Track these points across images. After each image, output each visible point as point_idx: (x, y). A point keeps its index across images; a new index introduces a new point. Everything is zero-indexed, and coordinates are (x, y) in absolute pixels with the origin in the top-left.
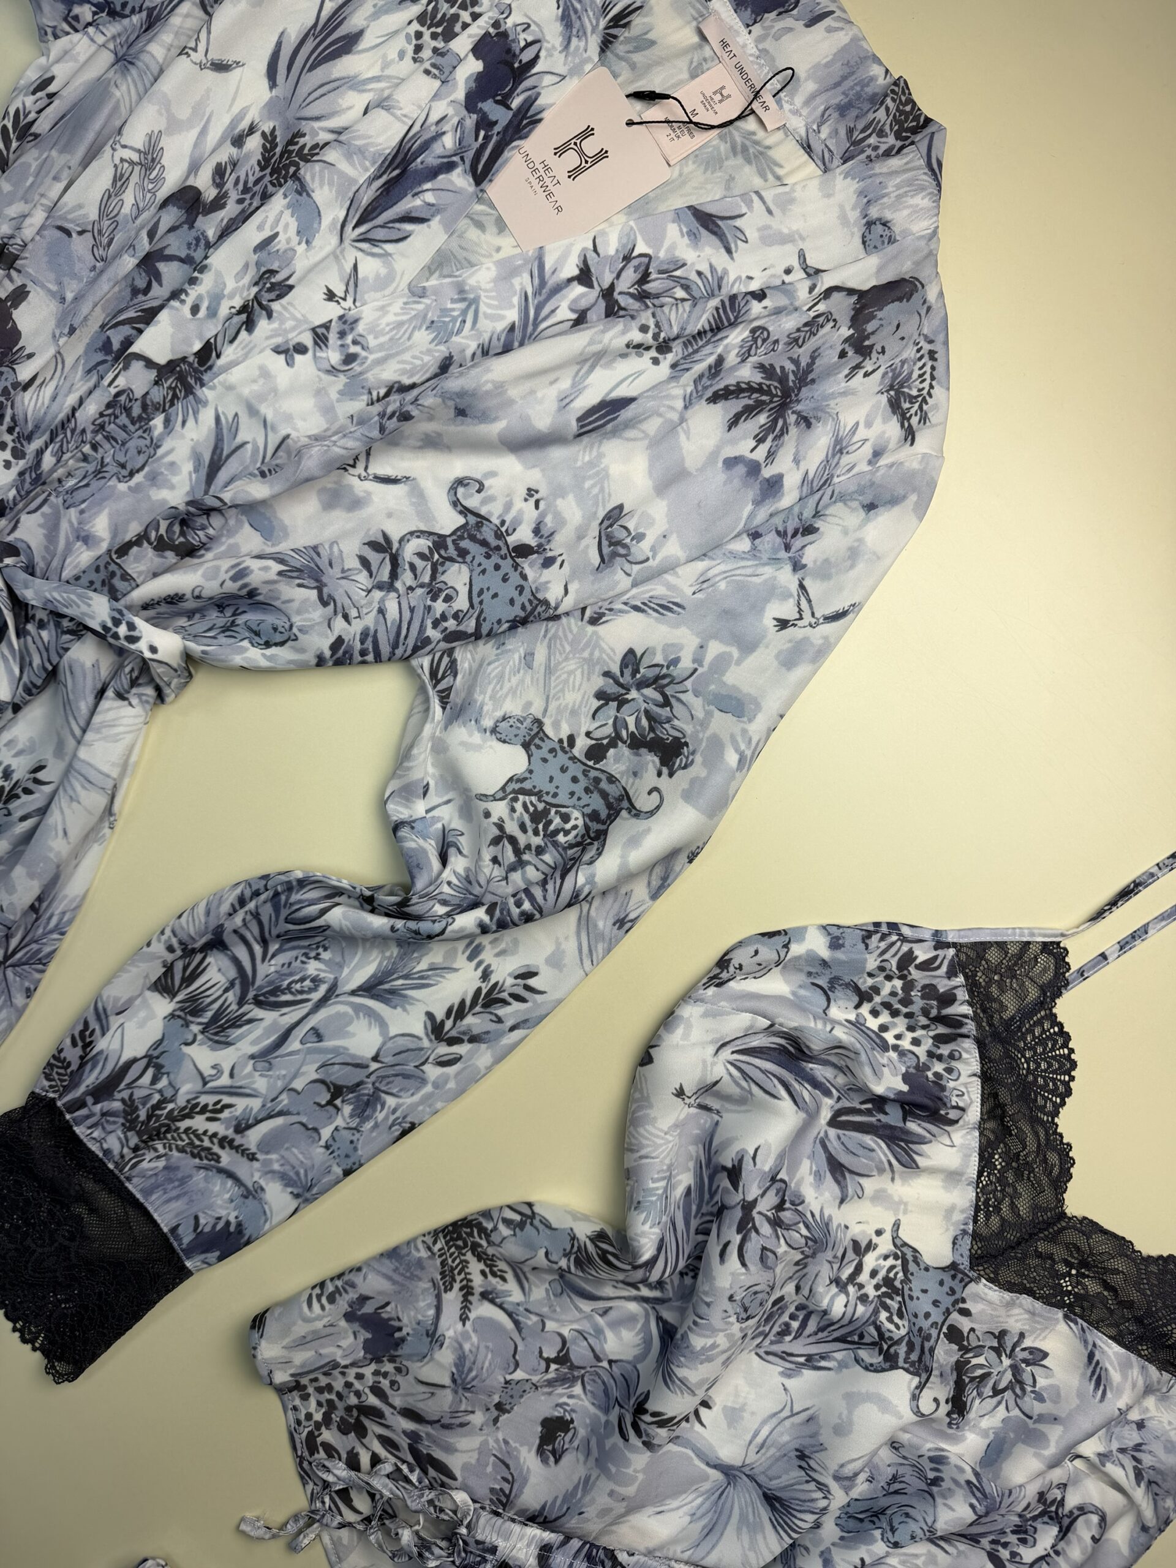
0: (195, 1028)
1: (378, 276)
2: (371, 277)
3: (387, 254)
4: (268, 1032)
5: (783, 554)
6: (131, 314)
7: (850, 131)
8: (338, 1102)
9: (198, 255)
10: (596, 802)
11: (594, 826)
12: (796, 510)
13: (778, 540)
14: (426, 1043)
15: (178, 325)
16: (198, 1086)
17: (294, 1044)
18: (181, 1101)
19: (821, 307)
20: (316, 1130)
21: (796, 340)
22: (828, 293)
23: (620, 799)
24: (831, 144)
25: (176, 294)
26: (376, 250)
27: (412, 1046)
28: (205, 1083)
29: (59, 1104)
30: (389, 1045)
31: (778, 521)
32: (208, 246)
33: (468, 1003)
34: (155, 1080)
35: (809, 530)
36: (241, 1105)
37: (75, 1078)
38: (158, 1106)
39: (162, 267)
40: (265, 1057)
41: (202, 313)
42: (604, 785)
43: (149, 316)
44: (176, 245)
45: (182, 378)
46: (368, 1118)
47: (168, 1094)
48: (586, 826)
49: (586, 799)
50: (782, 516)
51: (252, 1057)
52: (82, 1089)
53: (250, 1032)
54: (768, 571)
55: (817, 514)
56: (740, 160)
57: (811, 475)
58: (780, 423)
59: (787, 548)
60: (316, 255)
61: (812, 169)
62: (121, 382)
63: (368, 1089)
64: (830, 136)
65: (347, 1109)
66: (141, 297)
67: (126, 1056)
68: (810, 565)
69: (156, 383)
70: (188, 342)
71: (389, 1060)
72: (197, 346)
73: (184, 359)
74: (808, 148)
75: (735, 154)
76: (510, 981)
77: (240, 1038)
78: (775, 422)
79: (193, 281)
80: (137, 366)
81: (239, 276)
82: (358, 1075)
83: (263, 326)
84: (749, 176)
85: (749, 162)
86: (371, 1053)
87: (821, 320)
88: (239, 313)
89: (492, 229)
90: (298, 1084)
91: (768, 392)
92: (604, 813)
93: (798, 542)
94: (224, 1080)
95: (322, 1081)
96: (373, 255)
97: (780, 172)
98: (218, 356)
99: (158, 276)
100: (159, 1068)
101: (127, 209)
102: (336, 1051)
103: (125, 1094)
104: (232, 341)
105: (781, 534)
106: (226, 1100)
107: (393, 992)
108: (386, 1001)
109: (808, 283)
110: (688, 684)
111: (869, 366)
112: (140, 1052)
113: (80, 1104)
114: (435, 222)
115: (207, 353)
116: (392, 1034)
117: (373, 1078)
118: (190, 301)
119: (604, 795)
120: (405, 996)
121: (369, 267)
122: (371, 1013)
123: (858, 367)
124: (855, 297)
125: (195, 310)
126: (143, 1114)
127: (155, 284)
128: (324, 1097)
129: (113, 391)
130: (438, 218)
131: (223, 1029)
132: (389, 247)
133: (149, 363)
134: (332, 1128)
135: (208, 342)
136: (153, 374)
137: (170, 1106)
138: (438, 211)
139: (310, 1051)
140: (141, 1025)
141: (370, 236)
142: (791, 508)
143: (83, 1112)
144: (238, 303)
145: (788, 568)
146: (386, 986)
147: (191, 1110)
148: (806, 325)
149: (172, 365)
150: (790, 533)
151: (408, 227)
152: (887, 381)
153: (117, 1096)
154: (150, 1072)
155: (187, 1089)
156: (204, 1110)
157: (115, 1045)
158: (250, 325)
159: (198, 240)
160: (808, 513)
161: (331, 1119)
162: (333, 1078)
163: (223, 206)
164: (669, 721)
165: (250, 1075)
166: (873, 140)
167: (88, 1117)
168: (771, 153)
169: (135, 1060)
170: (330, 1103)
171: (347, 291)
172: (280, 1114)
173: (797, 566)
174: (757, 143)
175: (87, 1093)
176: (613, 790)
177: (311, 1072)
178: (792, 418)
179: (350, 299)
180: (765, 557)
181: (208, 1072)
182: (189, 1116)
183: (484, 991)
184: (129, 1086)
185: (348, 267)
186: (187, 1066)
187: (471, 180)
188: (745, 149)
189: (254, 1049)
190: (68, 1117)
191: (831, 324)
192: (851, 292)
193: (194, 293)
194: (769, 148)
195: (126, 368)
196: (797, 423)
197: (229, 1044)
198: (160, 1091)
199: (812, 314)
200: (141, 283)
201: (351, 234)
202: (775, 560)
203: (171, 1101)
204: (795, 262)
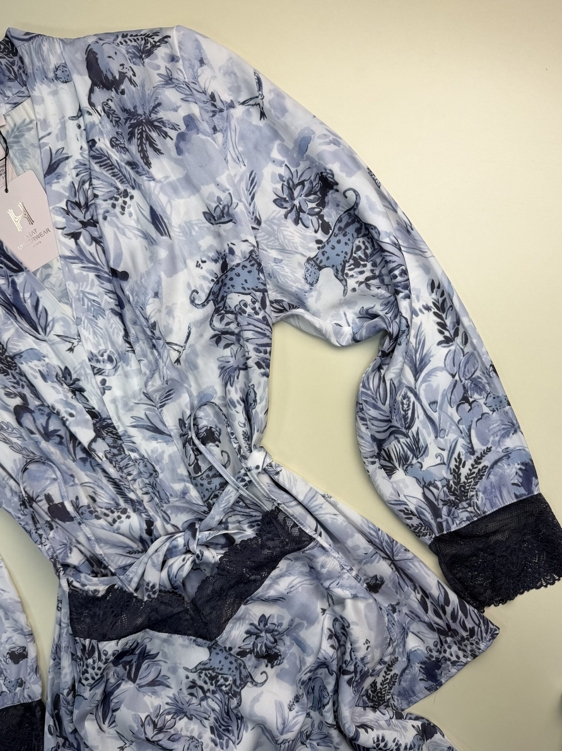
0: (415, 461)
1: (63, 326)
2: (63, 329)
3: (53, 320)
4: (425, 427)
5: (225, 113)
6: (71, 446)
7: (10, 79)
8: (471, 400)
9: (47, 411)
10: (351, 230)
11: (363, 231)
12: (202, 105)
13: (217, 116)
14: (453, 348)
15: (78, 424)
16: (445, 467)
17: (435, 416)
18: (450, 477)
19: (99, 108)
20: (483, 414)
21: (117, 122)
22: (92, 104)
23: (350, 215)
24: (15, 91)
25: (64, 423)
26: (51, 324)
27: (452, 356)
28: (444, 464)
29: (437, 535)
30: (448, 368)
31: (207, 116)
32: (43, 405)
33: (439, 320)
34: (436, 487)
35: (213, 97)
36: (459, 449)
37: (426, 524)
38: (449, 488)
39: (51, 428)
40: (437, 431)
41: (73, 412)
42: (342, 225)
43: (73, 437)
44: (42, 421)
45: (104, 427)
46: (484, 387)
47: (445, 482)
48: (364, 236)
49: (349, 236)
50: (203, 113)
51: (436, 437)
52: (433, 522)
53: (423, 435)
54: (233, 122)
55: (204, 92)
56: (22, 140)
57: (183, 96)
58: (156, 123)
59: (221, 111)
60: (51, 354)
61: (27, 104)
62: (101, 454)
63: (468, 383)
64: (11, 91)
65: (476, 396)
66: (64, 440)
67: (420, 497)
68: (232, 98)
69: (104, 439)
70: (87, 421)
71: (455, 369)
72: (88, 417)
73: (94, 425)
74: (16, 104)
75: (19, 142)
76: (434, 296)
77: (425, 441)
78: (156, 127)
79: (58, 413)
80: (94, 446)
81: (58, 392)
82: (459, 387)
83: (83, 384)
84: (30, 136)
85: (23, 135)
86: (450, 377)
87: (106, 108)
88: (75, 395)
89: (49, 271)
90: (457, 418)
91: (141, 133)
92: (357, 225)
93: (218, 104)
94: (445, 454)
95: (458, 406)
96: (53, 326)
97: (28, 120)
98: (94, 409)
99: (55, 431)
100: (430, 484)
101: (19, 442)
102: (444, 395)
103: (441, 503)
104: (88, 401)
105: (214, 113)
106: (455, 455)
107: (422, 360)
108: (425, 365)
109: (87, 116)
110: (293, 170)
111: (130, 74)
112: (420, 490)
113: (440, 526)
114: (39, 294)
115: (93, 414)
116: (443, 365)
117: (463, 379)
118: (67, 416)
119: (348, 225)
120: (426, 355)
121: (58, 329)
122: (429, 374)
123: (130, 80)
124: (96, 88)
125: (71, 415)
126: (452, 498)
127: (59, 433)
128: (467, 406)
129: (104, 459)
130: (37, 293)
131: (418, 448)
132: (50, 318)
133: (94, 440)
134: (484, 406)
135: (88, 412)
136: (99, 440)
137: (451, 482)
138: (34, 292)
139: (441, 408)
140: (407, 486)
141: (43, 326)
142: (201, 108)
143: (444, 524)
144: (70, 395)
145: (232, 111)
146: (418, 363)
147: (456, 474)
148: (108, 117)
149: (96, 430)
150: (214, 109)
151: (40, 308)
152: (138, 61)
153: (440, 506)
154: (431, 488)
155: (444, 473)
156: (458, 467)
157: (414, 501)
158: (81, 390)
159: (40, 410)
160: (203, 98)
161: (479, 406)
162: (458, 400)
163: (25, 395)
164: (311, 183)
165: (446, 441)
166: (16, 68)
167: (448, 523)
168: (18, 124)
169: (424, 494)
170: (470, 404)
171: (69, 342)
172: (469, 430)
173: (231, 106)
174: (13, 131)
175: (435, 521)
176: (345, 220)
177: (452, 411)
178: (153, 116)
179: (73, 341)
180: (226, 124)
181: (438, 461)
182: (459, 475)
183: (436, 310)
184: (437, 500)
185: (58, 339)
186: (433, 470)
187: (20, 273)
188: (16, 137)
189: (433, 436)
190: (445, 532)
191: (110, 102)
192: (91, 91)
193: (63, 414)
194: (15, 125)
195: (94, 451)
196: (157, 112)
197: (427, 447)
198: (443, 486)
199: (103, 114)
200: (58, 439)
201: (42, 336)
202: (228, 119)
203: (448, 481)
204: (76, 122)
